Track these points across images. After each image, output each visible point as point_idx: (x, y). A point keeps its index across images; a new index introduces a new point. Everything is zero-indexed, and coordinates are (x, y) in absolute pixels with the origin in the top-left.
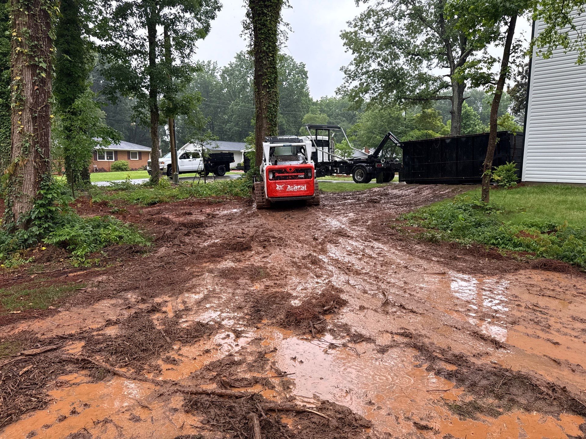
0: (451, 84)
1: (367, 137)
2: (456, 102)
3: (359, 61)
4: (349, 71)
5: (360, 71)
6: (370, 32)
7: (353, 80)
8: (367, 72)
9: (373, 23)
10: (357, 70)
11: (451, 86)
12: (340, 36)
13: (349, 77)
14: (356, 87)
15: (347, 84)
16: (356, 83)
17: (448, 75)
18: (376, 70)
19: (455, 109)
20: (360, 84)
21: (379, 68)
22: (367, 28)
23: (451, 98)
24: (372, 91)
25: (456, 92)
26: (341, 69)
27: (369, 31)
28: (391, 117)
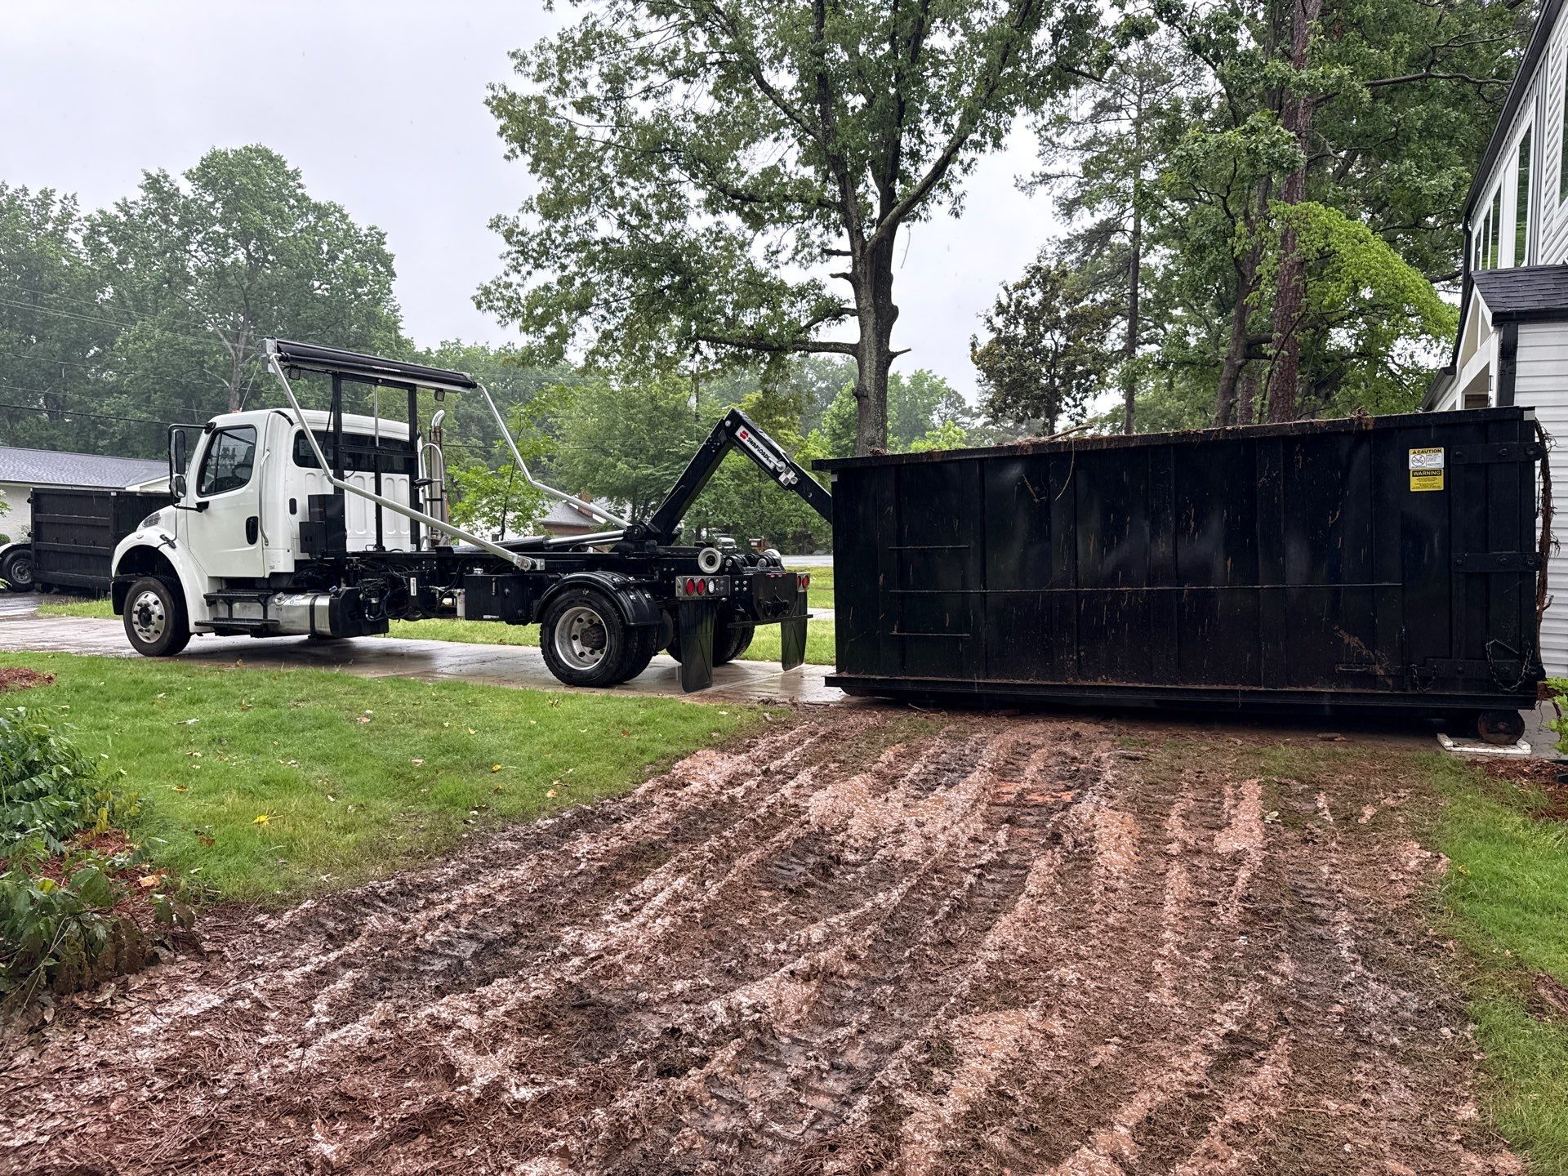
0: (853, 305)
1: (587, 462)
2: (871, 364)
3: (554, 207)
4: (523, 233)
5: (559, 240)
6: (592, 111)
7: (538, 266)
8: (584, 244)
9: (599, 80)
10: (549, 233)
11: (853, 313)
12: (488, 103)
13: (522, 253)
14: (547, 288)
15: (515, 278)
16: (548, 276)
17: (845, 276)
18: (613, 240)
19: (870, 384)
20: (560, 282)
21: (622, 235)
22: (580, 95)
23: (852, 349)
24: (603, 312)
25: (869, 330)
26: (494, 225)
27: (583, 106)
28: (656, 408)
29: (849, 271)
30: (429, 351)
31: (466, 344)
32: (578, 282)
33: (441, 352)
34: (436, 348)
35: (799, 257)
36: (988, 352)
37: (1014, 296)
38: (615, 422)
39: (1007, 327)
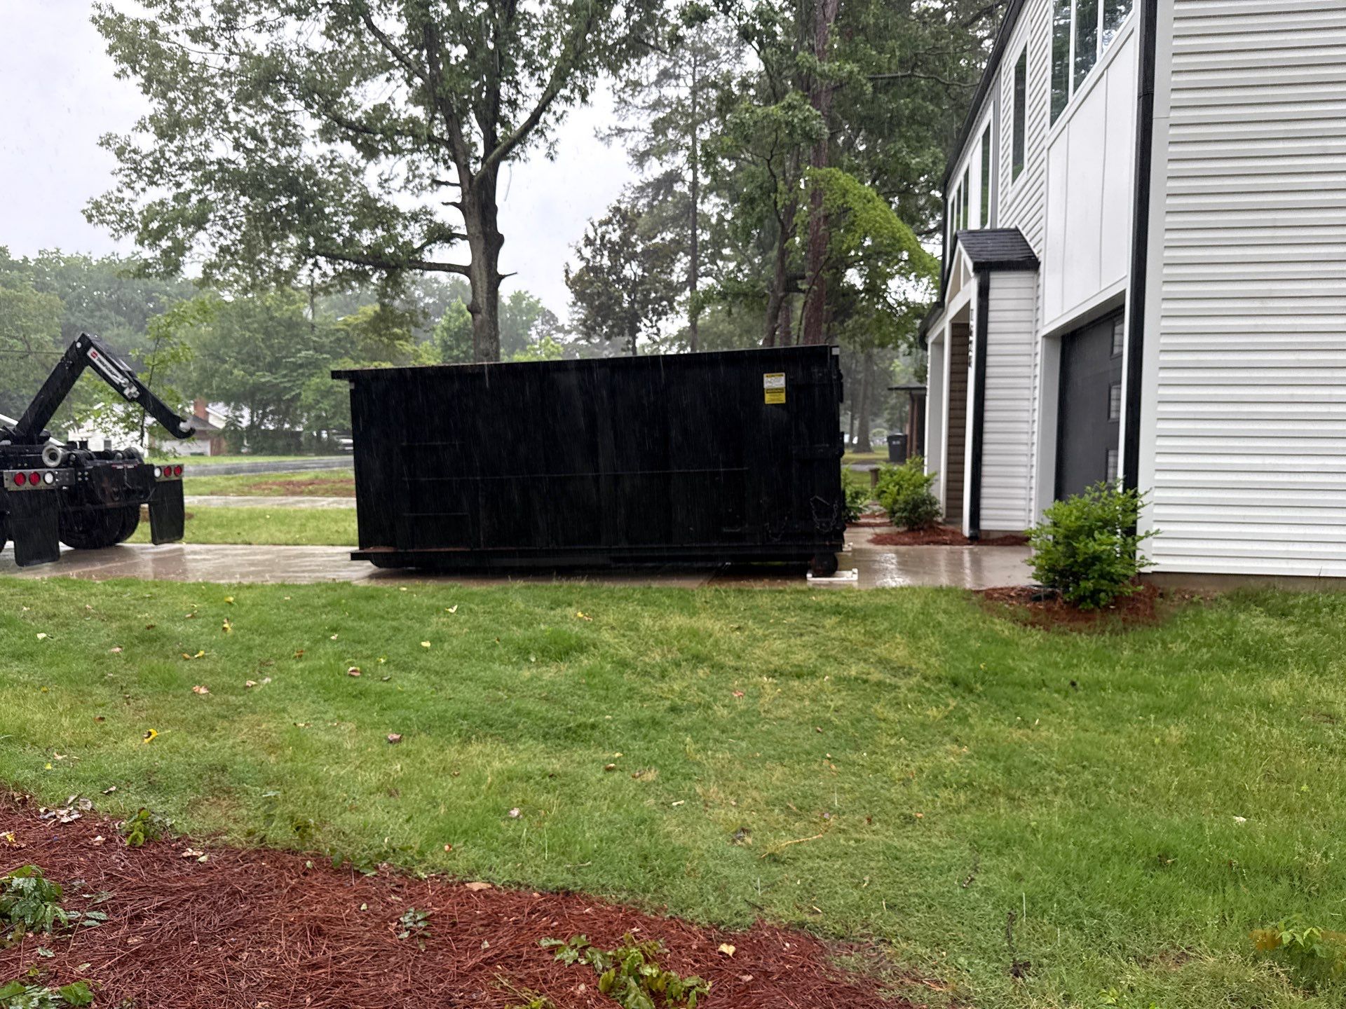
0: (464, 232)
2: (483, 285)
6: (206, 40)
9: (212, 11)
11: (463, 237)
12: (94, 21)
17: (454, 204)
18: (229, 161)
19: (482, 300)
21: (240, 159)
23: (466, 270)
25: (479, 254)
28: (272, 318)
29: (459, 201)
30: (26, 260)
31: (66, 254)
32: (194, 199)
33: (38, 261)
34: (33, 256)
35: (411, 186)
36: (579, 278)
37: (599, 231)
38: (230, 331)
39: (594, 257)
